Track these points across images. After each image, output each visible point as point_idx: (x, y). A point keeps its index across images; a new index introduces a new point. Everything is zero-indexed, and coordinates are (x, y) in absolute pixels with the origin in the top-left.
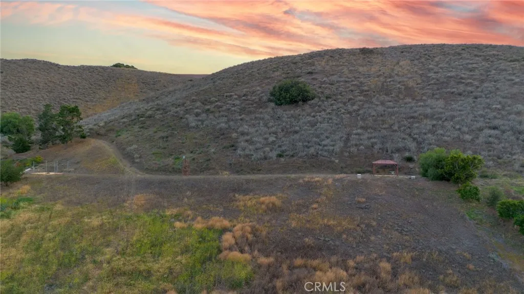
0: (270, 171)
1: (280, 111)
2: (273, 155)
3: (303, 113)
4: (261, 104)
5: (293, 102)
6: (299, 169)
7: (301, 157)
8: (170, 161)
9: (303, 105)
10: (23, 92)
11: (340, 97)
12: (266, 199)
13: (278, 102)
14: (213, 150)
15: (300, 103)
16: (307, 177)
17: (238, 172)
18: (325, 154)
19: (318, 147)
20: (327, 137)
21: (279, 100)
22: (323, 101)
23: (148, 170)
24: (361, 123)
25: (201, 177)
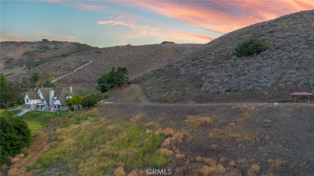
0: (218, 101)
1: (238, 61)
2: (223, 90)
3: (255, 61)
4: (228, 57)
5: (250, 54)
6: (238, 100)
7: (242, 92)
8: (164, 95)
9: (257, 55)
10: (115, 62)
11: (287, 47)
12: (202, 119)
13: (239, 55)
14: (188, 88)
15: (255, 54)
16: (238, 105)
17: (199, 102)
18: (260, 89)
19: (255, 84)
20: (265, 77)
21: (240, 53)
22: (272, 51)
23: (153, 101)
24: (297, 65)
25: (177, 104)
